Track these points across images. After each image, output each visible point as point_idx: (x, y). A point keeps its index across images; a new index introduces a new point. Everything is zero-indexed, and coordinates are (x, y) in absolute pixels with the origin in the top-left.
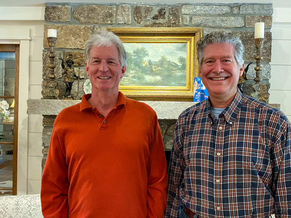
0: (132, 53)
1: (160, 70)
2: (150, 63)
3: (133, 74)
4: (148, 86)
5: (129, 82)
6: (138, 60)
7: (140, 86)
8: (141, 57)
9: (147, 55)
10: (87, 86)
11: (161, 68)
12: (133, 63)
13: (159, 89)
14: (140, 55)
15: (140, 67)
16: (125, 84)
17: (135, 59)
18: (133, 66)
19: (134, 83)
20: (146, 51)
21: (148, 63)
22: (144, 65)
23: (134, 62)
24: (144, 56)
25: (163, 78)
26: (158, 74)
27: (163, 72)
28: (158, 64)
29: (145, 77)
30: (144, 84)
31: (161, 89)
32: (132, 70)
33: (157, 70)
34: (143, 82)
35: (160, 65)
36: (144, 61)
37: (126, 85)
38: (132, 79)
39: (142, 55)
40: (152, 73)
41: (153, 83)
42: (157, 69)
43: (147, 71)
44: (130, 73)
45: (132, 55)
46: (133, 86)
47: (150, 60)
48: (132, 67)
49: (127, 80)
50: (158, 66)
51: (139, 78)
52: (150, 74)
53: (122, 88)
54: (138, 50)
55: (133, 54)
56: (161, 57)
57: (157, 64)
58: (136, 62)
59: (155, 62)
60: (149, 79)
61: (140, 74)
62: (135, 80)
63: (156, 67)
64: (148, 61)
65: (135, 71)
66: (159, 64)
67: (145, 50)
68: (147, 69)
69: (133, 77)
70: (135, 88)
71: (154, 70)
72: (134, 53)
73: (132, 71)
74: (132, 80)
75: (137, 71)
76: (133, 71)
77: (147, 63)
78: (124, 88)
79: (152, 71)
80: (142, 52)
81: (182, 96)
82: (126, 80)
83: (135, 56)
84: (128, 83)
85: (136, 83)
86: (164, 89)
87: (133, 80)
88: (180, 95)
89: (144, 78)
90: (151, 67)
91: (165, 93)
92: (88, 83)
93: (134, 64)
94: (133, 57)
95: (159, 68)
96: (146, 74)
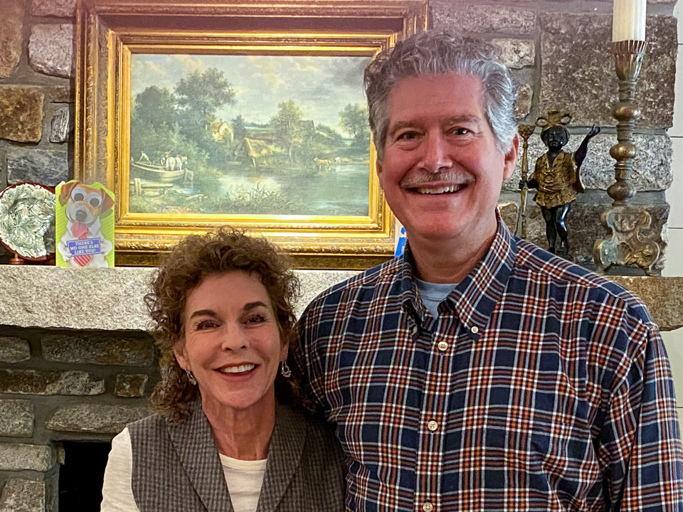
0: (171, 91)
1: (275, 154)
2: (239, 128)
3: (176, 169)
4: (231, 213)
5: (163, 199)
6: (196, 118)
7: (203, 213)
8: (206, 105)
9: (228, 98)
10: (9, 213)
11: (278, 150)
12: (177, 127)
13: (273, 224)
14: (201, 98)
15: (201, 146)
16: (147, 208)
17: (185, 115)
18: (175, 139)
19: (180, 202)
20: (225, 84)
21: (231, 131)
22: (216, 137)
23: (180, 125)
24: (218, 104)
25: (287, 185)
26: (269, 172)
27: (287, 162)
28: (267, 135)
29: (220, 179)
30: (216, 209)
31: (278, 225)
32: (175, 156)
33: (266, 157)
34: (216, 199)
35: (274, 138)
36: (217, 121)
37: (152, 212)
38: (173, 189)
39: (209, 100)
40: (246, 165)
41: (249, 205)
42: (264, 152)
43: (229, 159)
44: (167, 166)
45: (172, 100)
46: (179, 215)
47: (239, 118)
48: (173, 144)
49: (157, 193)
50: (270, 142)
51: (199, 186)
52: (239, 171)
53: (138, 222)
54: (194, 79)
55: (177, 96)
56: (280, 106)
57: (264, 135)
58: (188, 124)
59: (258, 126)
60: (234, 188)
61: (202, 169)
62: (185, 191)
63: (259, 145)
64: (230, 123)
65: (185, 158)
66: (273, 134)
67: (221, 80)
68: (228, 153)
69: (178, 182)
70: (186, 223)
71: (253, 154)
72: (181, 90)
73: (172, 160)
74: (172, 194)
75: (194, 161)
76: (178, 159)
77: (227, 128)
78: (146, 222)
79: (247, 159)
80: (211, 88)
81: (353, 252)
82: (151, 193)
83: (182, 102)
84: (159, 202)
85: (187, 202)
86: (290, 225)
87: (179, 191)
88: (348, 248)
89: (216, 186)
90: (244, 143)
91: (292, 239)
92: (12, 202)
93: (181, 132)
94: (176, 106)
95: (272, 147)
96: (226, 170)
